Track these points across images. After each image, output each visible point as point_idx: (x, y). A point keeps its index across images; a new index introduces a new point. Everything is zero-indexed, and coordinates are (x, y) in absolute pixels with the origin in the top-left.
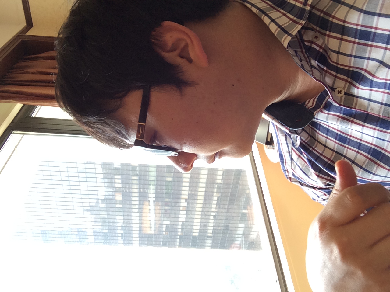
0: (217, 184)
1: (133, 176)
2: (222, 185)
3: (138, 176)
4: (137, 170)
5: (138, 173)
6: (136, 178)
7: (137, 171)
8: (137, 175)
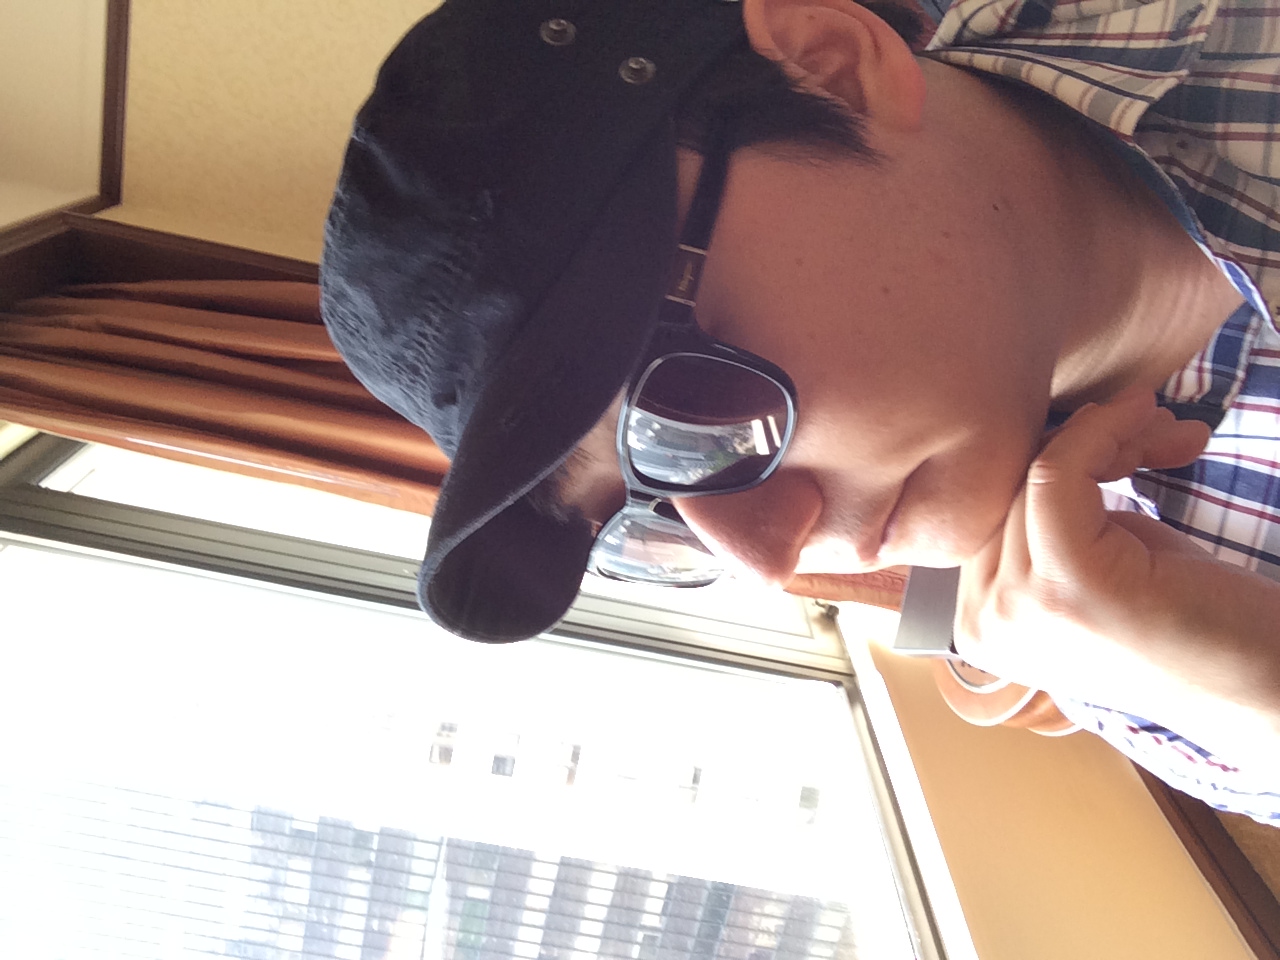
0: (643, 928)
1: (352, 867)
2: (659, 935)
3: (372, 871)
4: (370, 846)
5: (373, 857)
6: (365, 875)
7: (372, 850)
8: (368, 864)
